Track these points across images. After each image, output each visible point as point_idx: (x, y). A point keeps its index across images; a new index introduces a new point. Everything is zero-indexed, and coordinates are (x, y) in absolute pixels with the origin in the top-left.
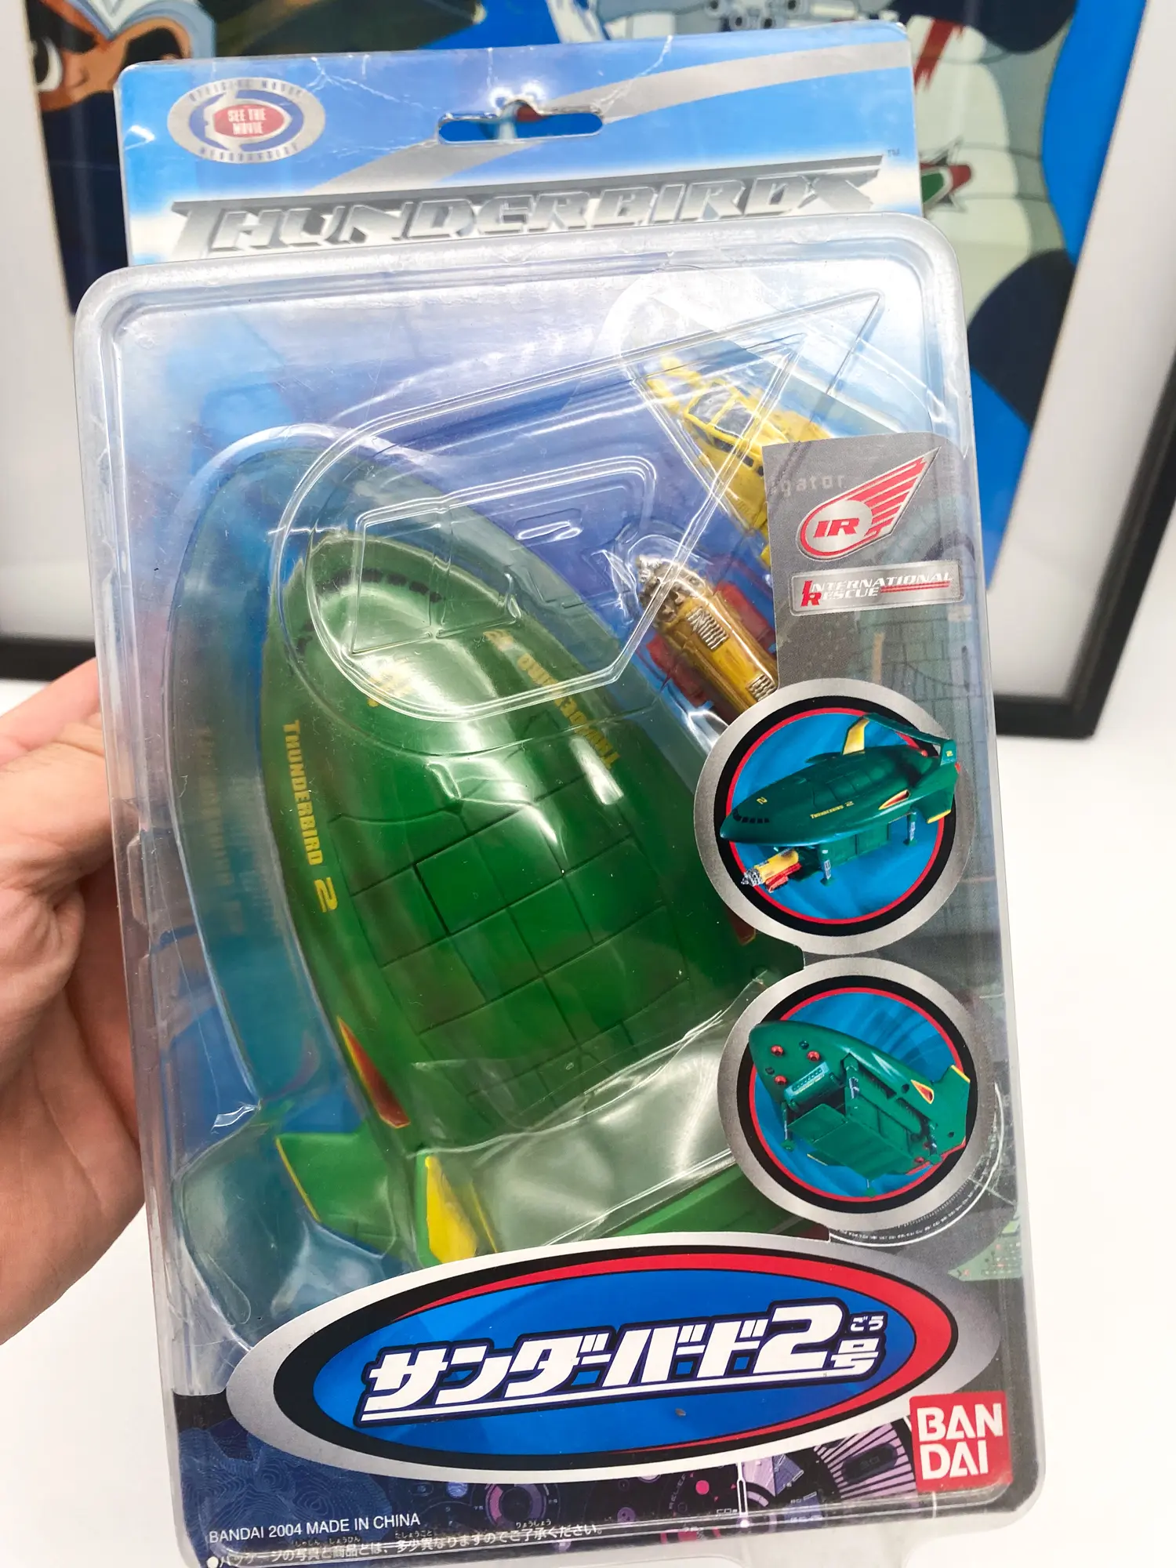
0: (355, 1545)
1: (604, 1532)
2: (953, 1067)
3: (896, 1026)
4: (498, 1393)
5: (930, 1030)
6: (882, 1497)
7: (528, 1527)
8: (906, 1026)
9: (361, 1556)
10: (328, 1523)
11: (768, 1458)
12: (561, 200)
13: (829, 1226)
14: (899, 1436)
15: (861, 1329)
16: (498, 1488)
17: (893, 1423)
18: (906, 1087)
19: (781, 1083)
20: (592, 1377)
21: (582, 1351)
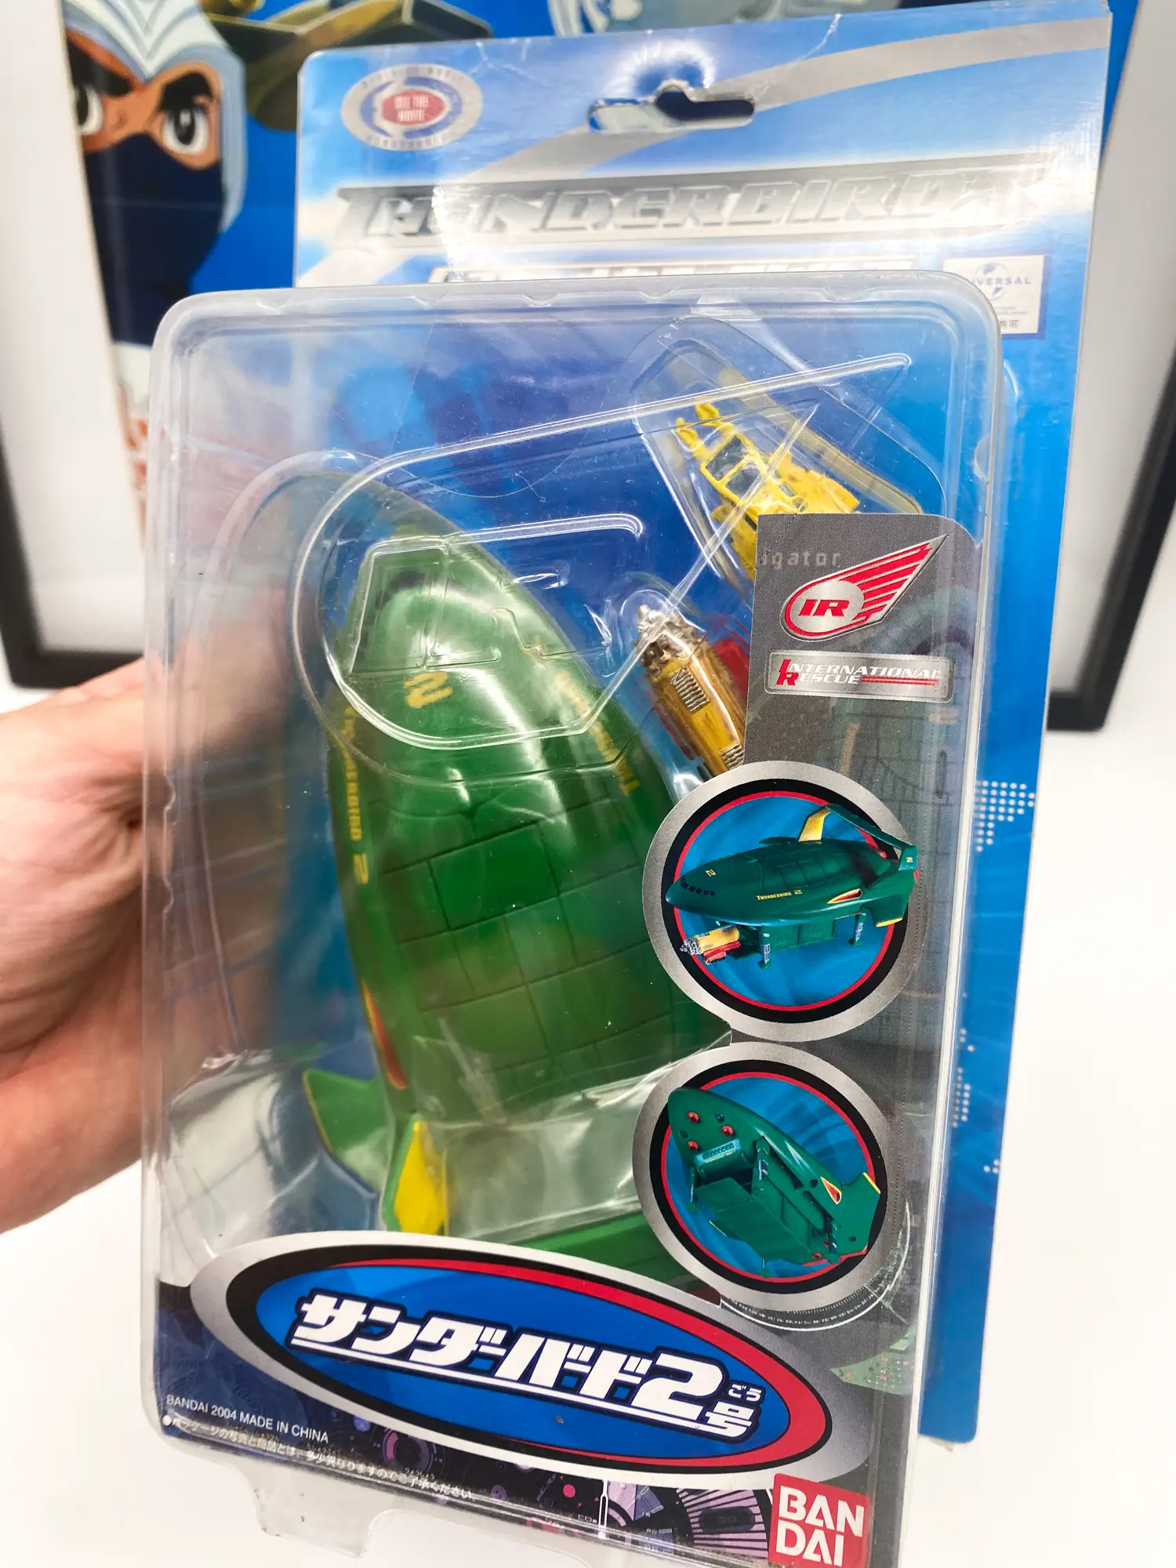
0: (275, 1443)
2: (865, 1174)
3: (812, 1121)
4: (404, 1354)
5: (842, 1133)
6: (731, 1555)
7: (415, 1474)
8: (824, 1124)
9: (278, 1454)
10: (257, 1418)
11: (633, 1485)
12: (702, 195)
13: (721, 1293)
14: (759, 1504)
15: (739, 1396)
16: (394, 1434)
17: (754, 1491)
18: (814, 1183)
19: (693, 1148)
20: (487, 1365)
21: (481, 1340)
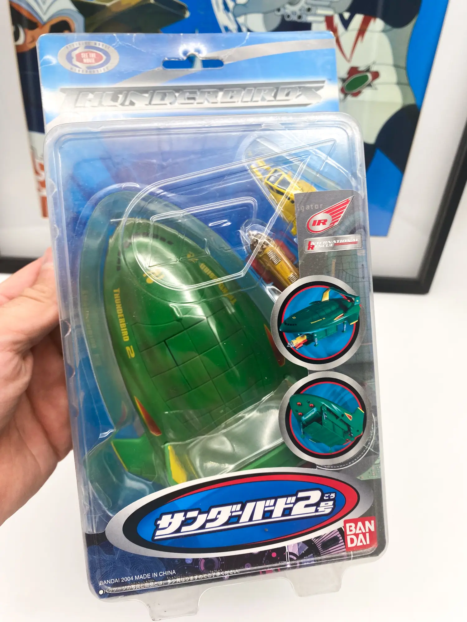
0: (153, 583)
1: (241, 572)
2: (358, 408)
3: (339, 394)
4: (203, 527)
5: (350, 396)
6: (335, 554)
7: (214, 572)
8: (342, 395)
9: (155, 586)
10: (143, 576)
11: (296, 544)
12: (209, 92)
13: (316, 464)
14: (340, 533)
15: (328, 498)
16: (203, 559)
17: (338, 529)
18: (343, 415)
19: (300, 415)
20: (236, 519)
21: (232, 511)
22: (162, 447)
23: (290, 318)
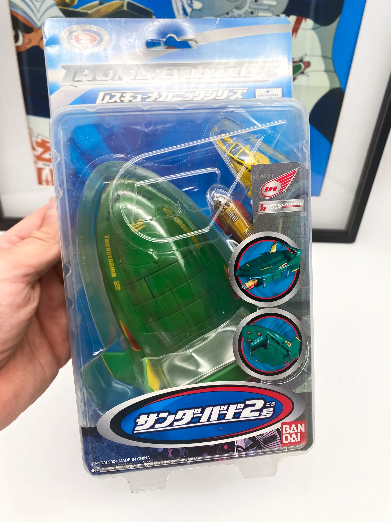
0: (132, 465)
1: (199, 459)
2: (296, 337)
3: (281, 326)
4: (171, 425)
5: (290, 327)
6: (273, 448)
7: (179, 459)
8: (284, 326)
9: (134, 468)
10: (125, 459)
11: (243, 439)
13: (261, 379)
14: (278, 432)
15: (269, 406)
16: (171, 449)
17: (276, 429)
18: (283, 343)
19: (250, 341)
20: (197, 420)
21: (194, 413)
22: (141, 360)
23: (245, 265)
